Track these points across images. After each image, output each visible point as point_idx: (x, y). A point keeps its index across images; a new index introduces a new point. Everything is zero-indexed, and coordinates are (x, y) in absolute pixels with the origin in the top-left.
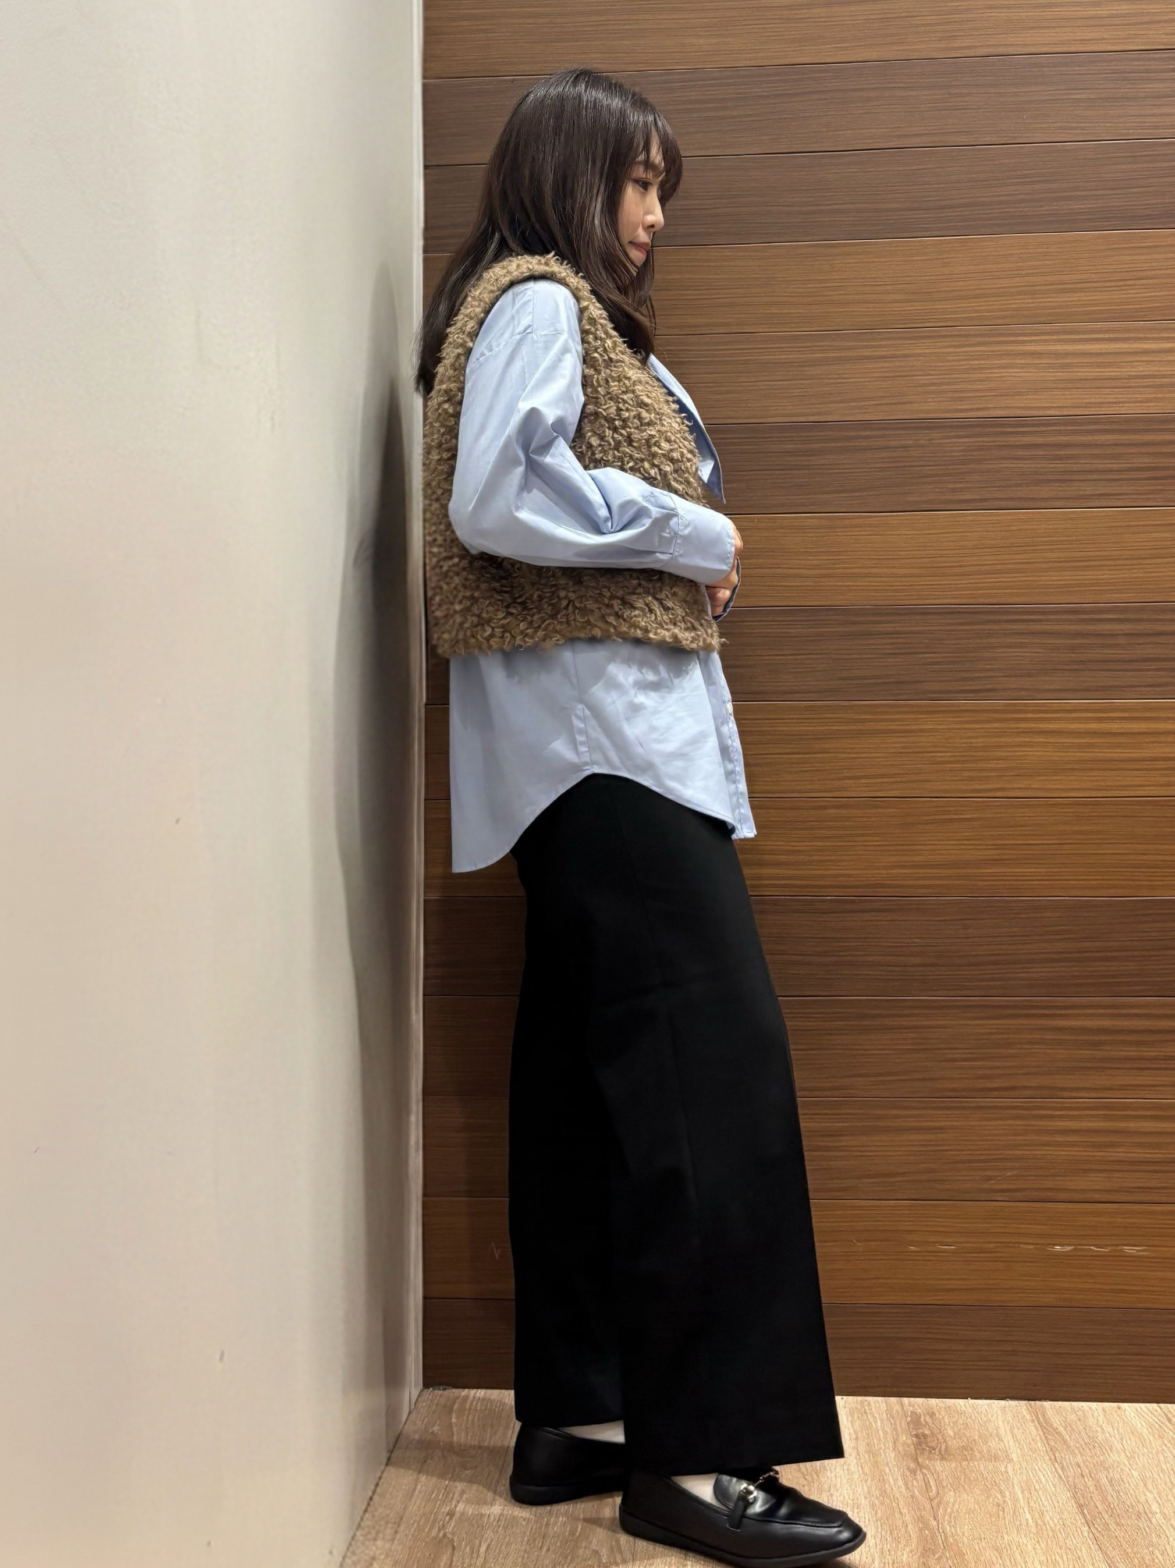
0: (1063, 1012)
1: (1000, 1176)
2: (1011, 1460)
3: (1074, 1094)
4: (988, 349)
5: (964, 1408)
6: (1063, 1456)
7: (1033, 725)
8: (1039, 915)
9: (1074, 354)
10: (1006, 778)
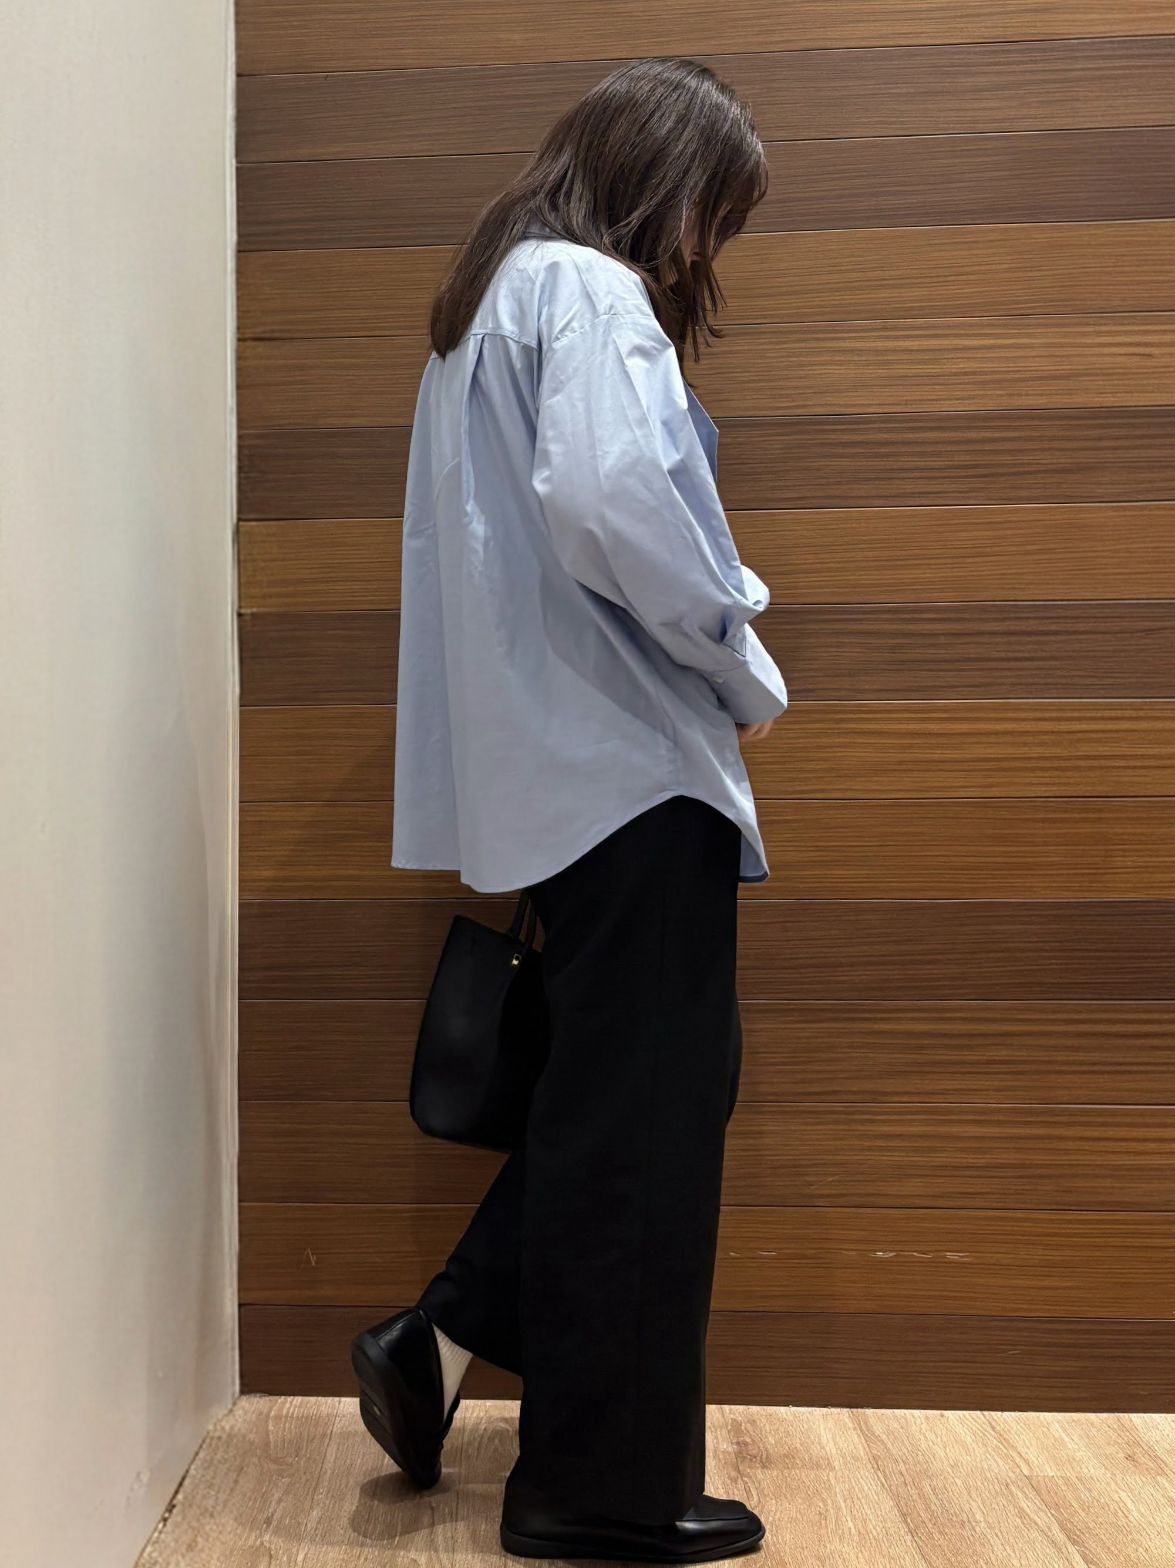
0: (884, 1015)
1: (820, 1181)
2: (833, 1469)
3: (896, 1099)
4: (807, 345)
5: (785, 1415)
6: (885, 1463)
7: (853, 726)
8: (860, 918)
9: (894, 351)
10: (826, 779)
